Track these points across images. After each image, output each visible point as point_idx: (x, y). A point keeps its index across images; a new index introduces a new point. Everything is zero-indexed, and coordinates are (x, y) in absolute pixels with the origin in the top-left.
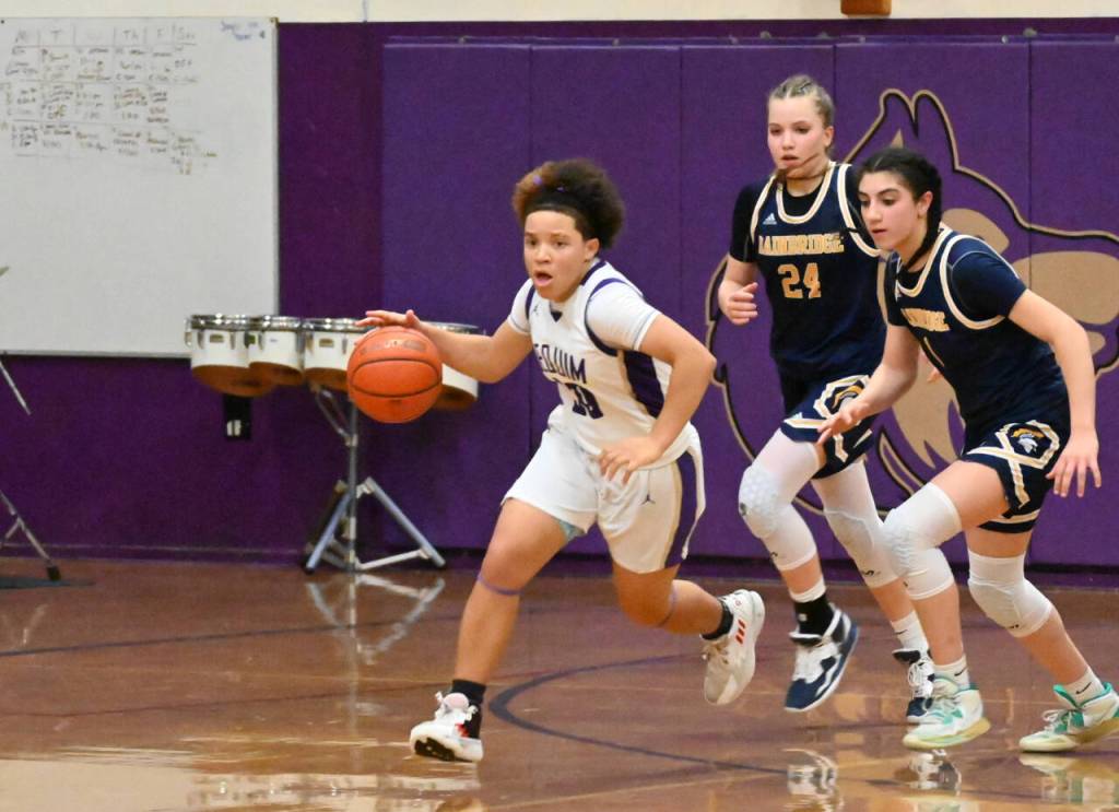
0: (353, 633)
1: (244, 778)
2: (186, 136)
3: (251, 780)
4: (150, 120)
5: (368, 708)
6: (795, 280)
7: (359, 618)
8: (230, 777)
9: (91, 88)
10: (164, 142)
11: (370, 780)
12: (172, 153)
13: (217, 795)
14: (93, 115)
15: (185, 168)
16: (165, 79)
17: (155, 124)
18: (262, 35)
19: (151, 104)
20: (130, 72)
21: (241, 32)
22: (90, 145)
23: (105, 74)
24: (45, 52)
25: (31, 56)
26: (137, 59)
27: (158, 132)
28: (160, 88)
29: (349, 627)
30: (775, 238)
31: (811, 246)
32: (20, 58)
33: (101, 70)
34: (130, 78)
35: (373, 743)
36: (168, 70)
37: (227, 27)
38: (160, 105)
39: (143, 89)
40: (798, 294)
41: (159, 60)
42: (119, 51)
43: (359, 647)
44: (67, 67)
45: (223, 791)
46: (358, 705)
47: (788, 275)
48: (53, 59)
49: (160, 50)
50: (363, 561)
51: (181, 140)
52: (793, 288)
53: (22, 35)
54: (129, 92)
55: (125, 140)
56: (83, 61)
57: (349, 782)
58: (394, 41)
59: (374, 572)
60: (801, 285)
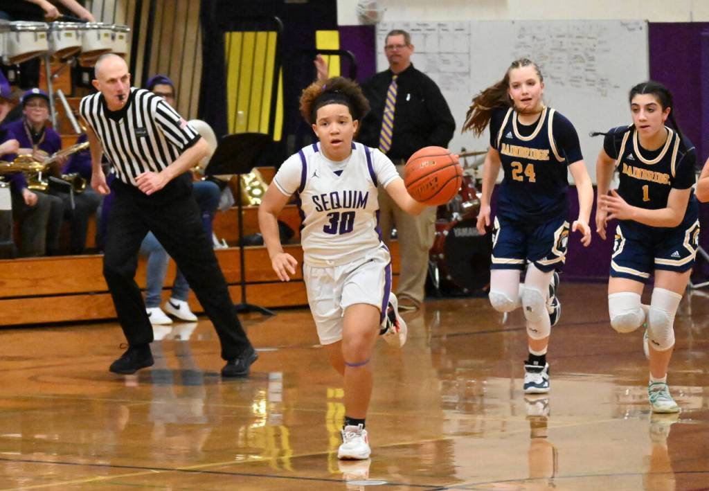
0: (690, 319)
1: (638, 388)
2: (604, 78)
3: (641, 389)
4: (587, 70)
5: (698, 354)
6: (520, 170)
7: (692, 312)
8: (631, 387)
9: (557, 55)
10: (594, 81)
11: (699, 389)
12: (597, 86)
13: (625, 396)
14: (559, 68)
15: (604, 93)
16: (593, 50)
17: (589, 72)
18: (641, 28)
19: (587, 62)
20: (577, 46)
21: (630, 27)
22: (557, 82)
23: (563, 47)
24: (534, 37)
25: (527, 39)
26: (580, 40)
27: (591, 76)
28: (591, 54)
29: (688, 316)
30: (512, 147)
31: (531, 154)
32: (522, 40)
33: (562, 45)
34: (576, 49)
35: (700, 371)
36: (595, 46)
37: (623, 24)
38: (592, 63)
39: (583, 55)
40: (521, 179)
41: (590, 40)
42: (570, 36)
43: (693, 325)
44: (545, 45)
45: (627, 394)
46: (693, 353)
47: (517, 167)
48: (538, 40)
49: (591, 36)
50: (694, 283)
51: (602, 80)
52: (518, 175)
53: (523, 29)
54: (576, 57)
55: (575, 80)
56: (553, 41)
57: (689, 390)
58: (706, 31)
59: (699, 289)
60: (523, 174)
